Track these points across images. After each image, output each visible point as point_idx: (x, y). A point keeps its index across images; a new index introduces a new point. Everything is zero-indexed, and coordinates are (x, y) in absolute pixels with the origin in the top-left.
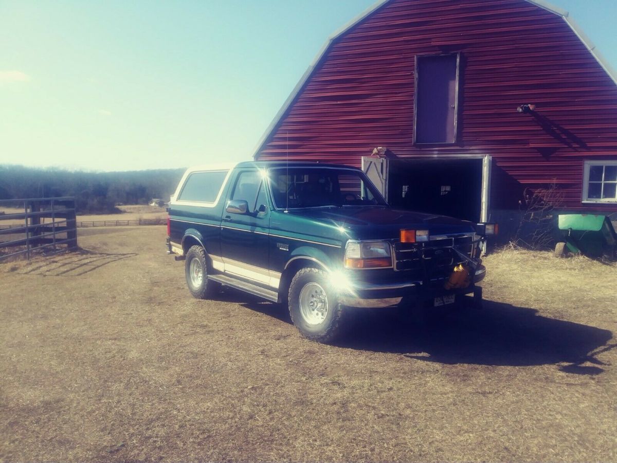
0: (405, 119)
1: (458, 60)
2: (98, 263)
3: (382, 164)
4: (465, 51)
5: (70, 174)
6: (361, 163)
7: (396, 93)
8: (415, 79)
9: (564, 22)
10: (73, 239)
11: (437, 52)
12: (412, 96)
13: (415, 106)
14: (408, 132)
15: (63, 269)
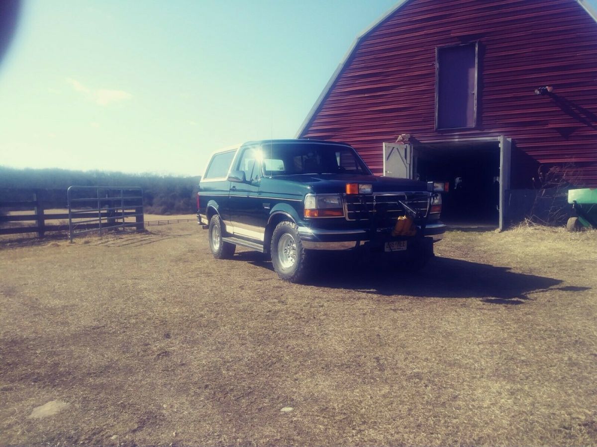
0: (426, 107)
1: (477, 49)
2: (154, 240)
3: (406, 150)
4: (483, 39)
5: (161, 178)
6: (382, 150)
7: (419, 83)
8: (436, 69)
9: (579, 6)
10: (140, 222)
11: (457, 43)
12: (434, 85)
13: (436, 95)
14: (431, 119)
15: (124, 243)
